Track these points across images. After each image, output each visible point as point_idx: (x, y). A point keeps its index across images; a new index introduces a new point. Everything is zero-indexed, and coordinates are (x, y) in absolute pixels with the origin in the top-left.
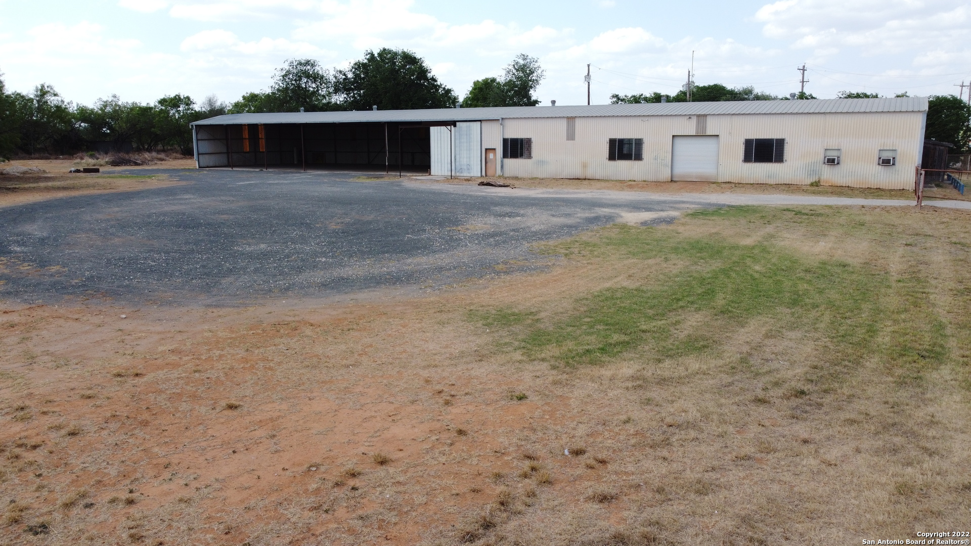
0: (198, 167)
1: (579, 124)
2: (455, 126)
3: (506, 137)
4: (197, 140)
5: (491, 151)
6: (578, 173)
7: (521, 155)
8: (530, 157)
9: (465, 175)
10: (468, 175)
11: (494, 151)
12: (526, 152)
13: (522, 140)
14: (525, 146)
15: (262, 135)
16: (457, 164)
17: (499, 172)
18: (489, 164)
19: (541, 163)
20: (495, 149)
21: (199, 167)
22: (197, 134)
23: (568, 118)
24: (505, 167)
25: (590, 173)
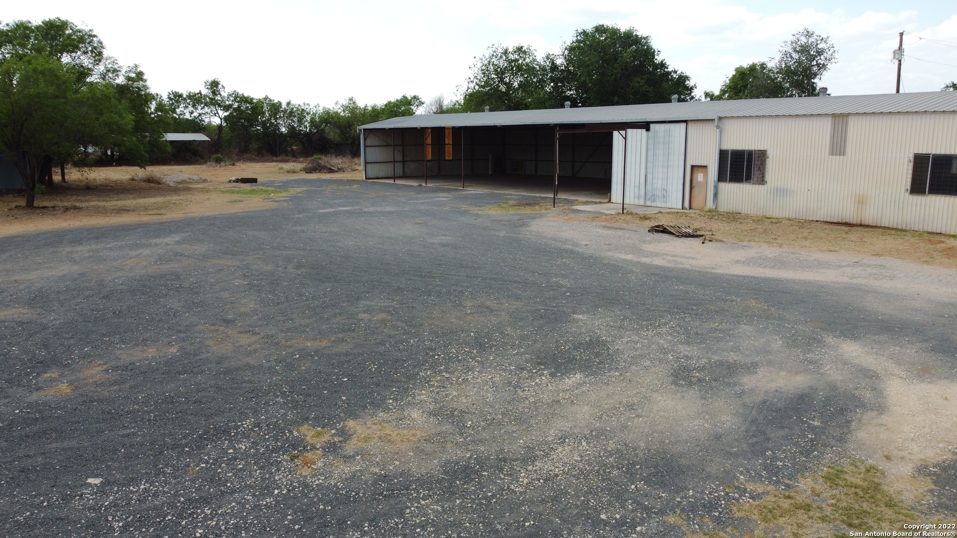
0: (364, 179)
1: (854, 126)
2: (648, 129)
3: (725, 147)
4: (365, 146)
5: (700, 169)
6: (849, 213)
7: (748, 179)
8: (762, 181)
9: (659, 204)
10: (663, 205)
11: (704, 169)
12: (755, 174)
13: (750, 153)
14: (755, 163)
15: (449, 140)
16: (648, 187)
17: (710, 204)
18: (695, 191)
19: (781, 192)
20: (706, 167)
21: (366, 179)
22: (365, 140)
23: (834, 116)
24: (721, 196)
25: (870, 215)
